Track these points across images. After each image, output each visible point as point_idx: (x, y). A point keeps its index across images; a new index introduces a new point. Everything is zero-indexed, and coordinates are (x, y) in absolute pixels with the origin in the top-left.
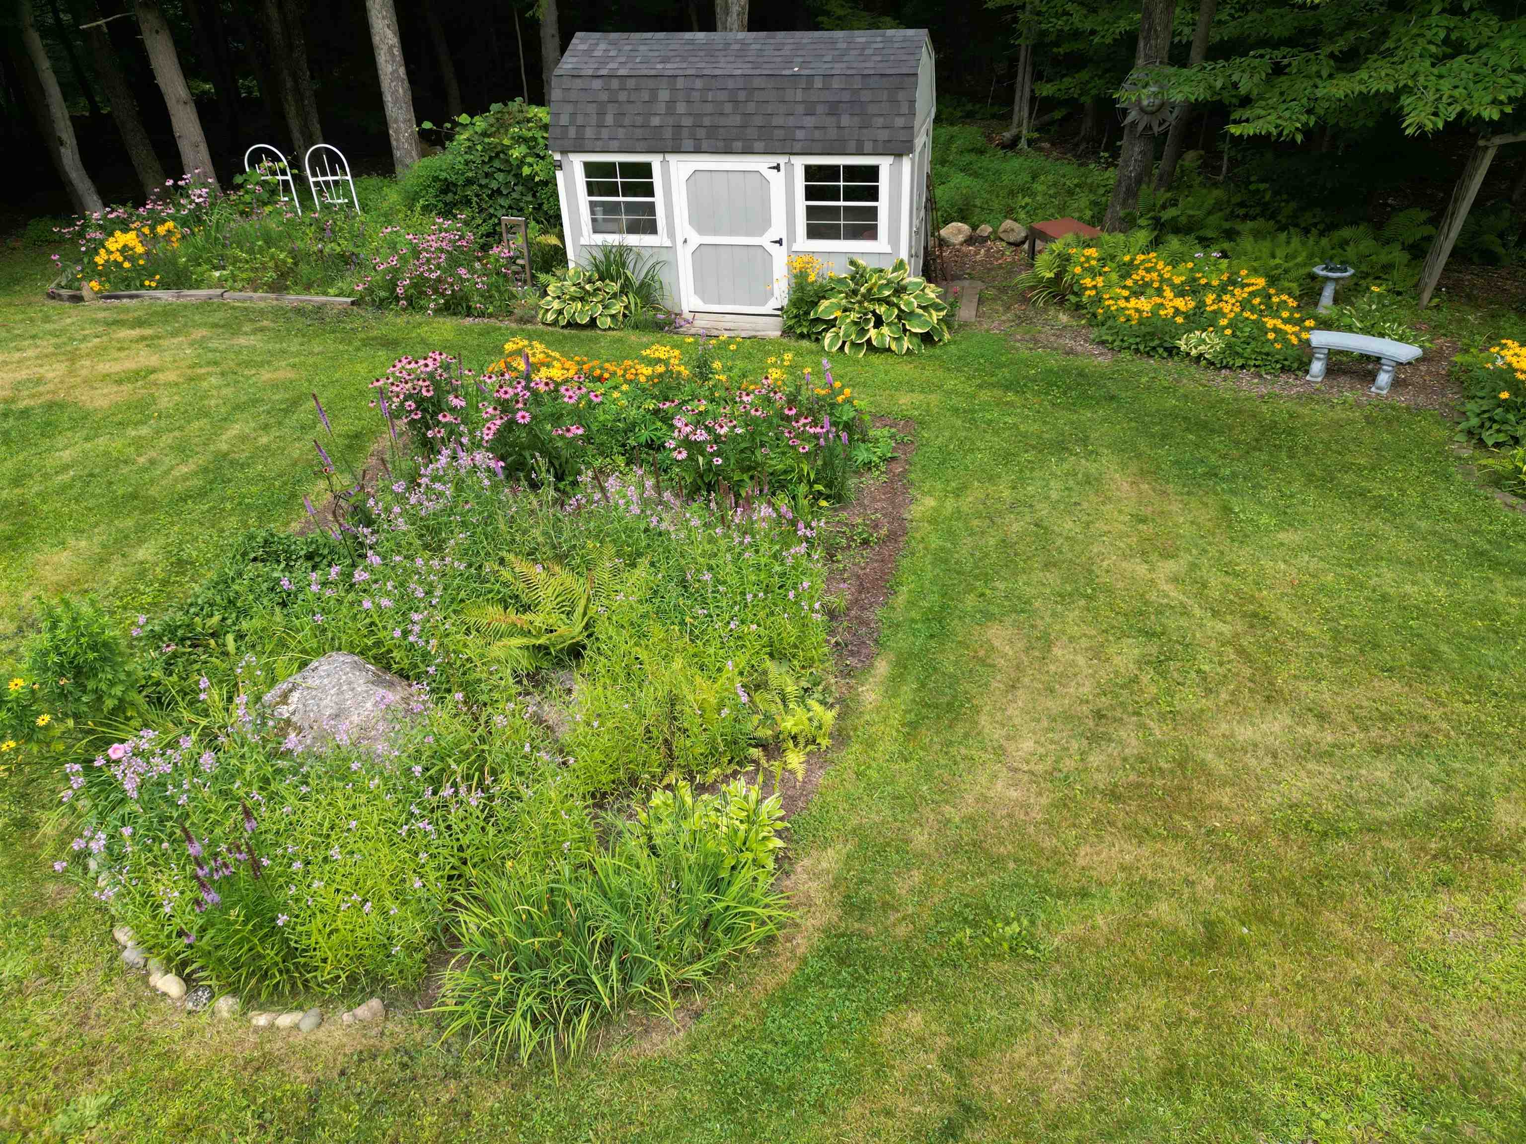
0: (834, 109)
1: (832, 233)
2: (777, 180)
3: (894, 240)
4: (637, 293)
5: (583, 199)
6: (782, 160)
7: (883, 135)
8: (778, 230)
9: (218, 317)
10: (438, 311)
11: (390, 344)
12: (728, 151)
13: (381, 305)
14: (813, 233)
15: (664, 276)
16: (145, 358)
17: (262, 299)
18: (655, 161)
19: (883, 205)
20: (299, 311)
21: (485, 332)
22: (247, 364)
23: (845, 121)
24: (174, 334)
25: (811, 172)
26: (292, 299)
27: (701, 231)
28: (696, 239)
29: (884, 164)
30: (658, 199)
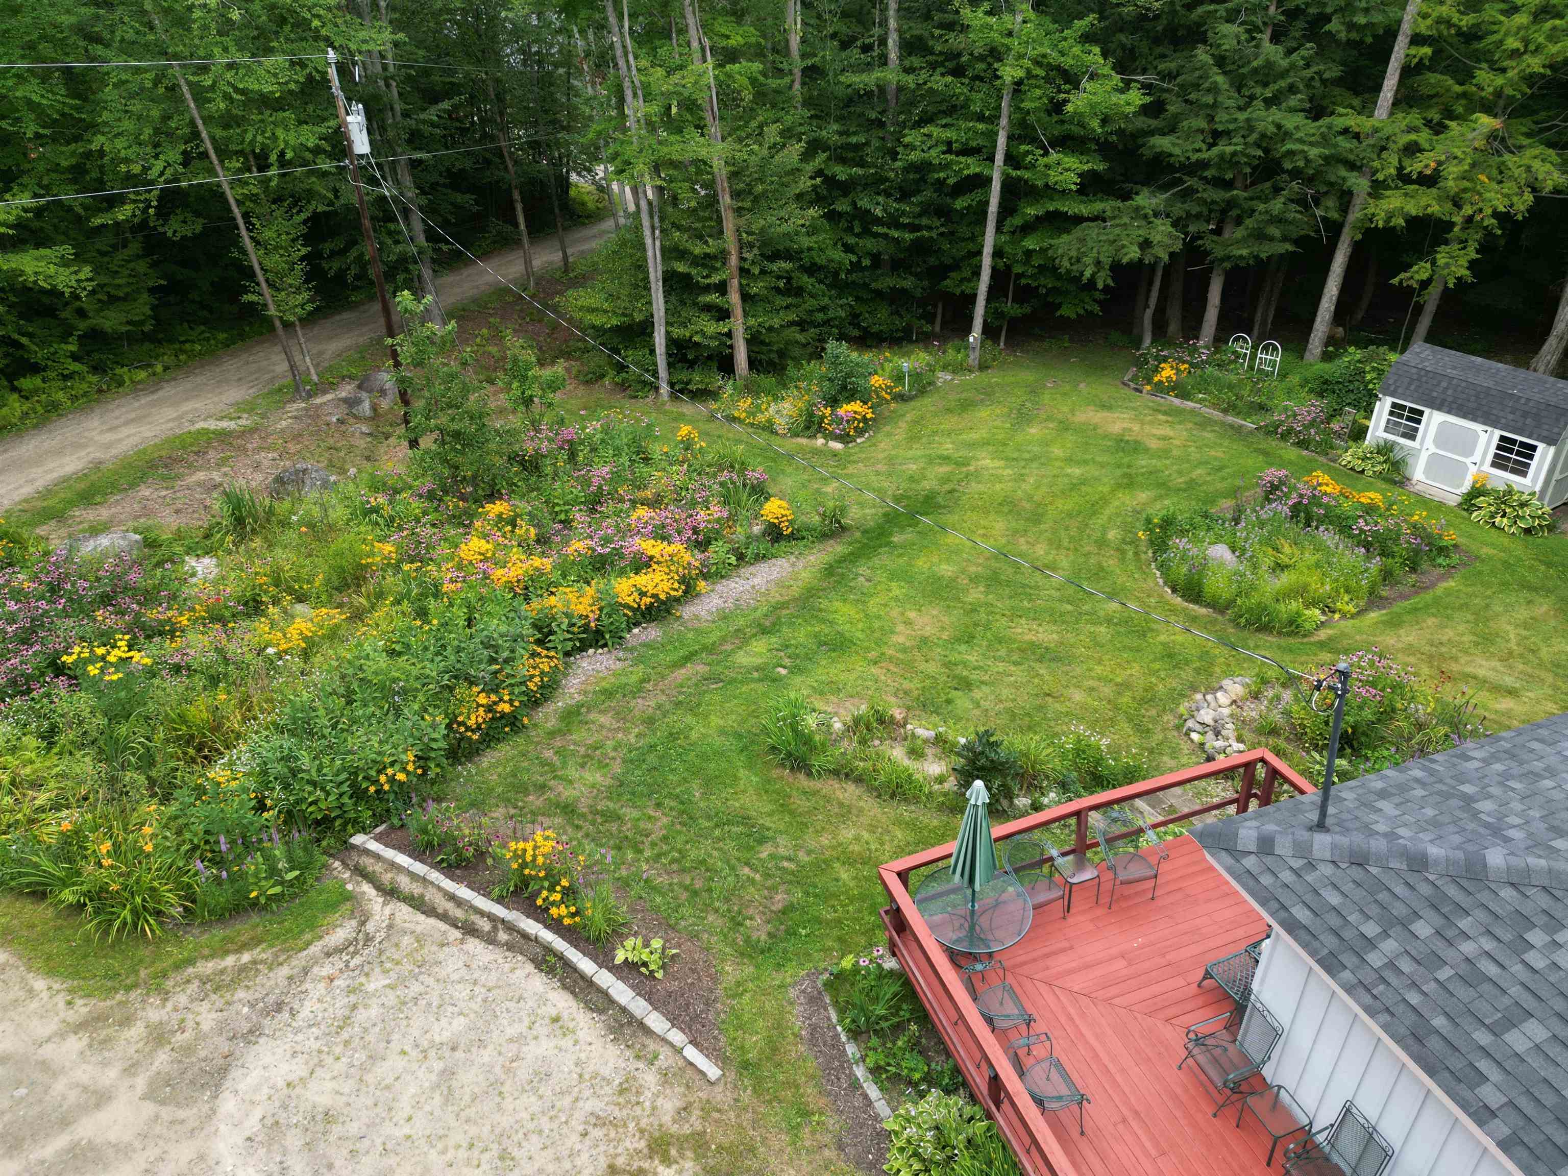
0: (1525, 415)
1: (1504, 468)
2: (1483, 438)
3: (1535, 480)
4: (1393, 464)
5: (1385, 416)
6: (1489, 429)
7: (1545, 433)
8: (1477, 457)
9: (1198, 419)
10: (1293, 444)
11: (1265, 453)
12: (1464, 417)
13: (1268, 433)
14: (1494, 464)
15: (1409, 460)
16: (1169, 432)
17: (1217, 415)
18: (1427, 411)
19: (1534, 464)
20: (1231, 426)
21: (1310, 461)
22: (1207, 446)
23: (1528, 421)
24: (1180, 423)
25: (1502, 438)
26: (1230, 419)
27: (1438, 446)
28: (1433, 449)
29: (1541, 446)
30: (1422, 427)
